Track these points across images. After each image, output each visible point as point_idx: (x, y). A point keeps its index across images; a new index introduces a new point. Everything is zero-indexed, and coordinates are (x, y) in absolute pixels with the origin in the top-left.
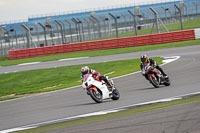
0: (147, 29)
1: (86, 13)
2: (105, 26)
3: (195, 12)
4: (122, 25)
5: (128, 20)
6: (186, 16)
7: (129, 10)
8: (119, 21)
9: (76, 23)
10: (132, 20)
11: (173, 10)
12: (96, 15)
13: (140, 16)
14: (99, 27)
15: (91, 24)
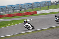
0: (23, 11)
1: (5, 6)
2: (10, 10)
3: (37, 6)
4: (15, 10)
5: (17, 8)
6: (34, 7)
7: (17, 5)
8: (14, 9)
9: (2, 9)
10: (18, 8)
11: (30, 5)
12: (8, 7)
13: (21, 7)
14: (9, 10)
15: (6, 9)
